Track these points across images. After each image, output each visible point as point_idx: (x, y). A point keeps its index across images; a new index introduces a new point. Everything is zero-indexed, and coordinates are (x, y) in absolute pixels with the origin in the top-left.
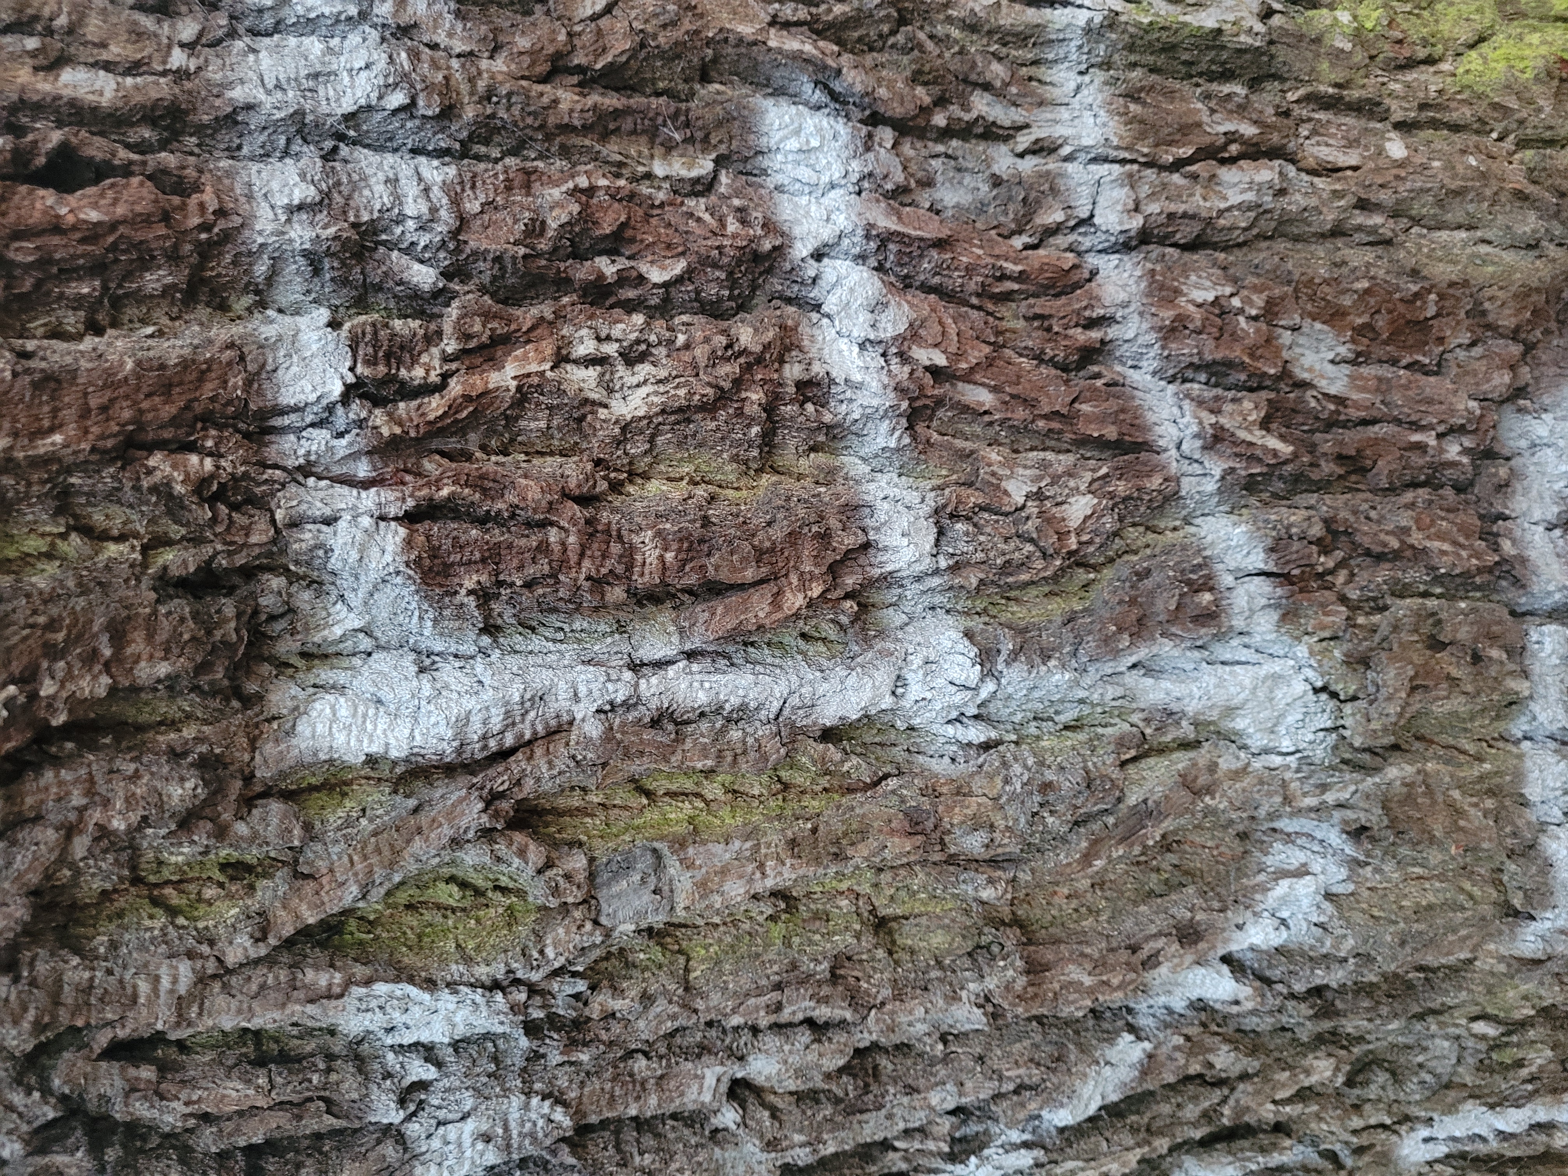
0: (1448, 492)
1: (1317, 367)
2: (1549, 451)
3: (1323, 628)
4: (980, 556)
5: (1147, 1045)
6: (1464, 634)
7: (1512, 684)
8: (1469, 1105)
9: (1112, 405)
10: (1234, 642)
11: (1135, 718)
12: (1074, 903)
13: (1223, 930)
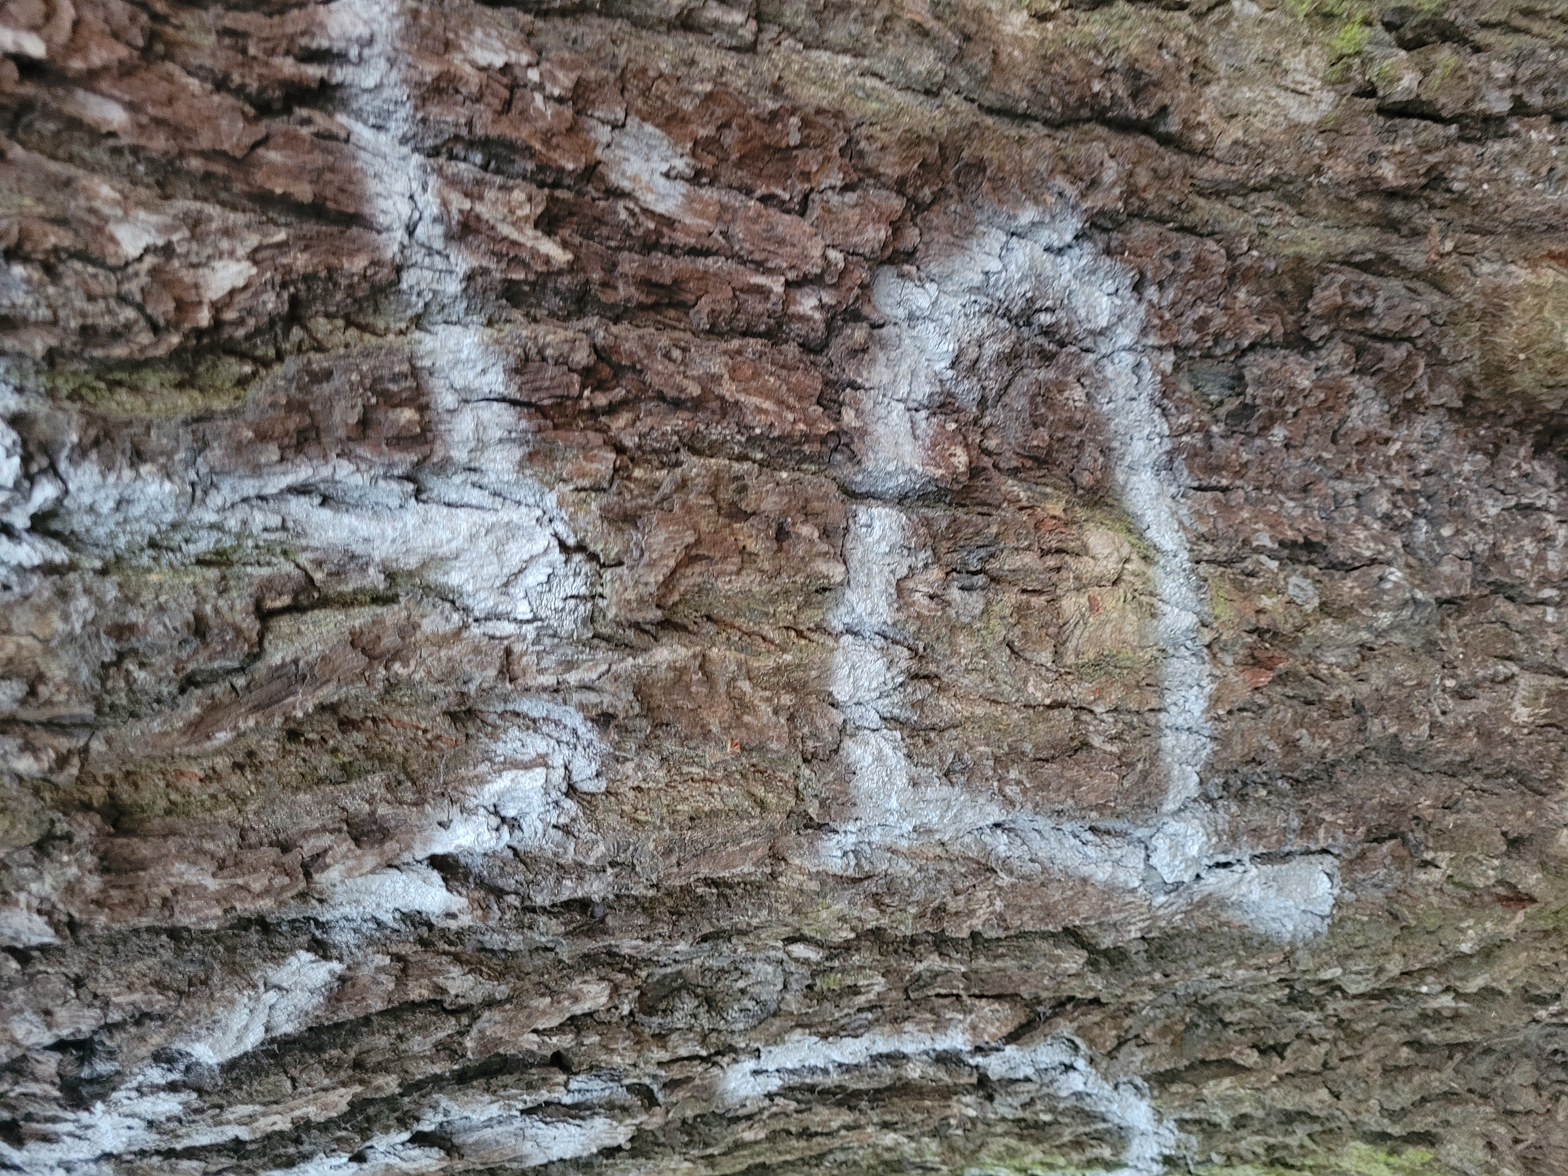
0: (792, 350)
1: (645, 177)
2: (931, 326)
3: (584, 475)
4: (44, 313)
5: (337, 967)
6: (771, 504)
7: (822, 566)
8: (797, 1034)
9: (318, 159)
10: (458, 479)
11: (304, 559)
12: (214, 787)
13: (421, 829)
